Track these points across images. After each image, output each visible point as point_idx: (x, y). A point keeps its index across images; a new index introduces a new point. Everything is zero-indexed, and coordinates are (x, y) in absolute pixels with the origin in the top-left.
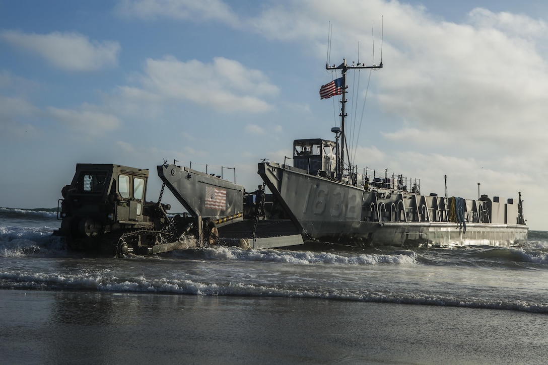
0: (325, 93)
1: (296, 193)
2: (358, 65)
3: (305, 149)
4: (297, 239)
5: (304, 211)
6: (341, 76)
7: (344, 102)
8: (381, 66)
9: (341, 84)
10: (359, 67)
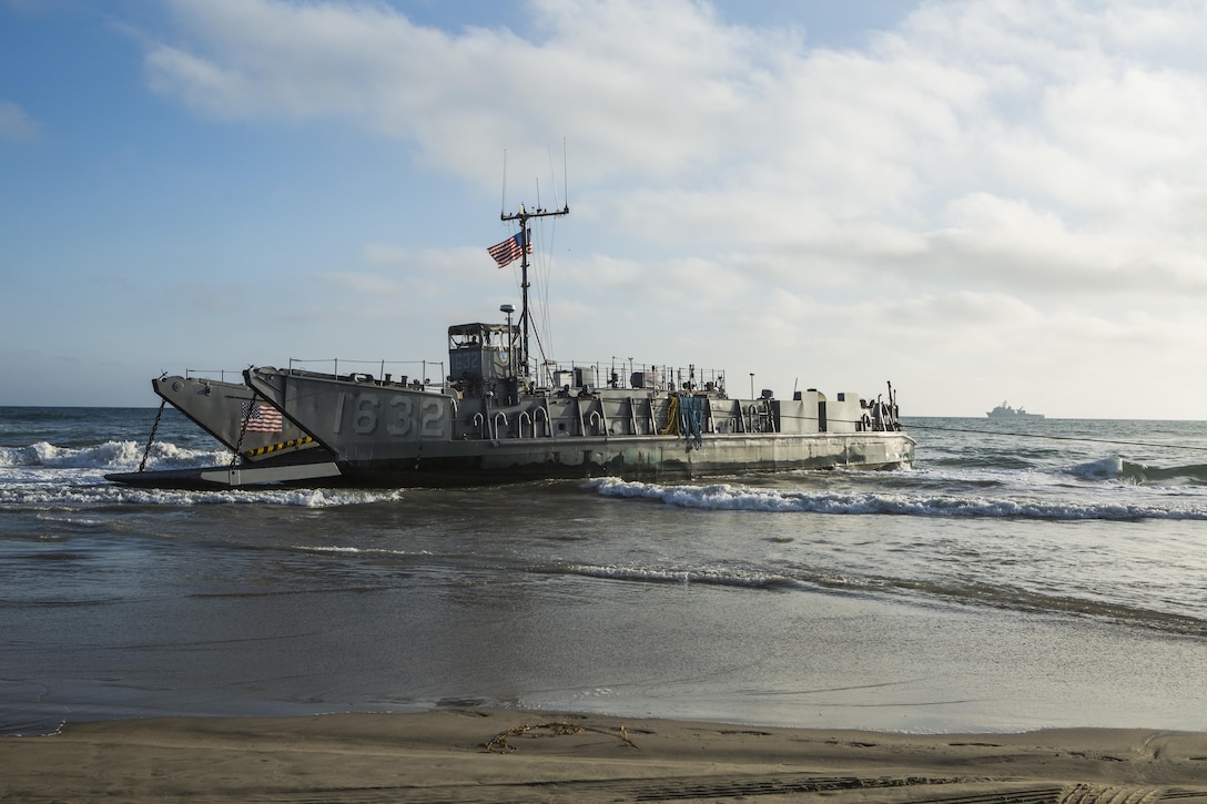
0: (502, 255)
1: (316, 407)
2: (539, 211)
3: (474, 338)
4: (330, 469)
5: (337, 429)
6: (519, 230)
7: (525, 266)
8: (566, 211)
9: (522, 242)
10: (540, 214)
